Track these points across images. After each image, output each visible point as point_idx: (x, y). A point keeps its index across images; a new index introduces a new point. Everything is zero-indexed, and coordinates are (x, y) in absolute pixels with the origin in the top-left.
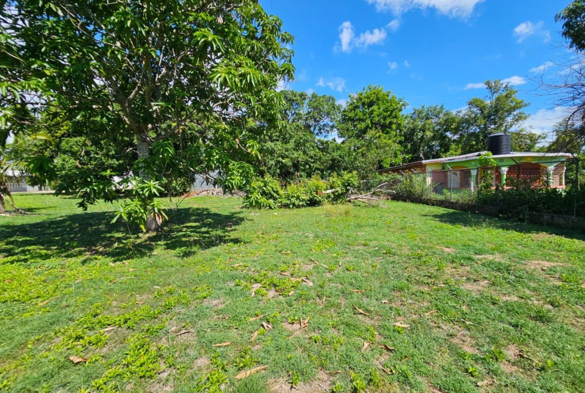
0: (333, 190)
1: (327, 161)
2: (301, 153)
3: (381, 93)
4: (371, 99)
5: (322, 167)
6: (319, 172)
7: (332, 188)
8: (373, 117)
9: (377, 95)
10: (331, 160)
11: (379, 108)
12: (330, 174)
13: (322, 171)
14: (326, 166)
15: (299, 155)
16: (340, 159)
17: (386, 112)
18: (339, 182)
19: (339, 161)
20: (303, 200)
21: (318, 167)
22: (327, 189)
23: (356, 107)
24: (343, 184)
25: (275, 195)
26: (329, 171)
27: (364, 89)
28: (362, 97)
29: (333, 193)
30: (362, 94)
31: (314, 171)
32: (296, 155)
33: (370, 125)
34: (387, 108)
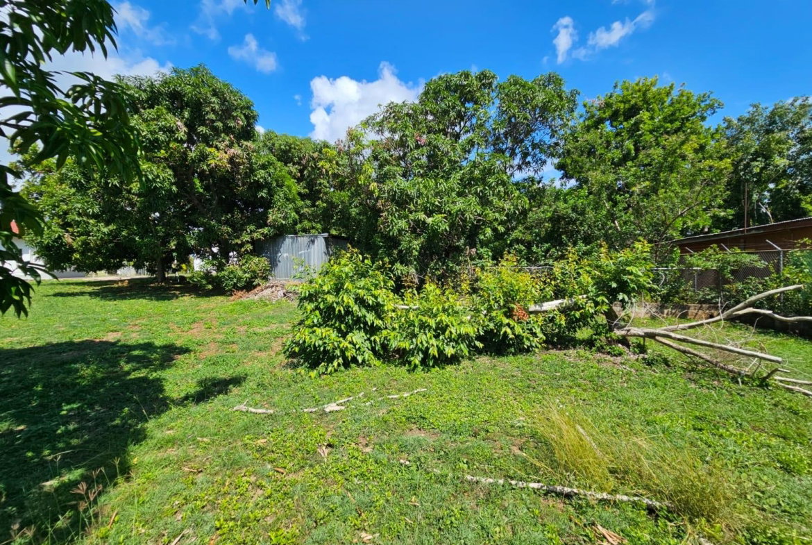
0: (566, 302)
1: (539, 223)
2: (473, 200)
3: (654, 89)
4: (633, 102)
5: (529, 238)
6: (522, 247)
7: (559, 293)
8: (641, 136)
9: (644, 94)
10: (551, 220)
11: (652, 118)
12: (547, 251)
13: (529, 245)
14: (538, 235)
15: (469, 206)
16: (574, 215)
17: (672, 122)
18: (586, 279)
19: (573, 222)
20: (463, 338)
21: (520, 236)
22: (544, 299)
23: (601, 121)
24: (602, 285)
25: (370, 317)
26: (547, 245)
27: (615, 87)
28: (613, 100)
29: (564, 311)
30: (611, 96)
31: (511, 245)
32: (460, 204)
33: (633, 152)
34: (673, 114)
